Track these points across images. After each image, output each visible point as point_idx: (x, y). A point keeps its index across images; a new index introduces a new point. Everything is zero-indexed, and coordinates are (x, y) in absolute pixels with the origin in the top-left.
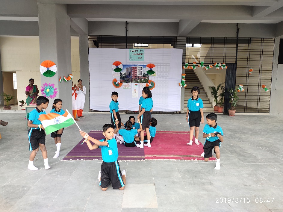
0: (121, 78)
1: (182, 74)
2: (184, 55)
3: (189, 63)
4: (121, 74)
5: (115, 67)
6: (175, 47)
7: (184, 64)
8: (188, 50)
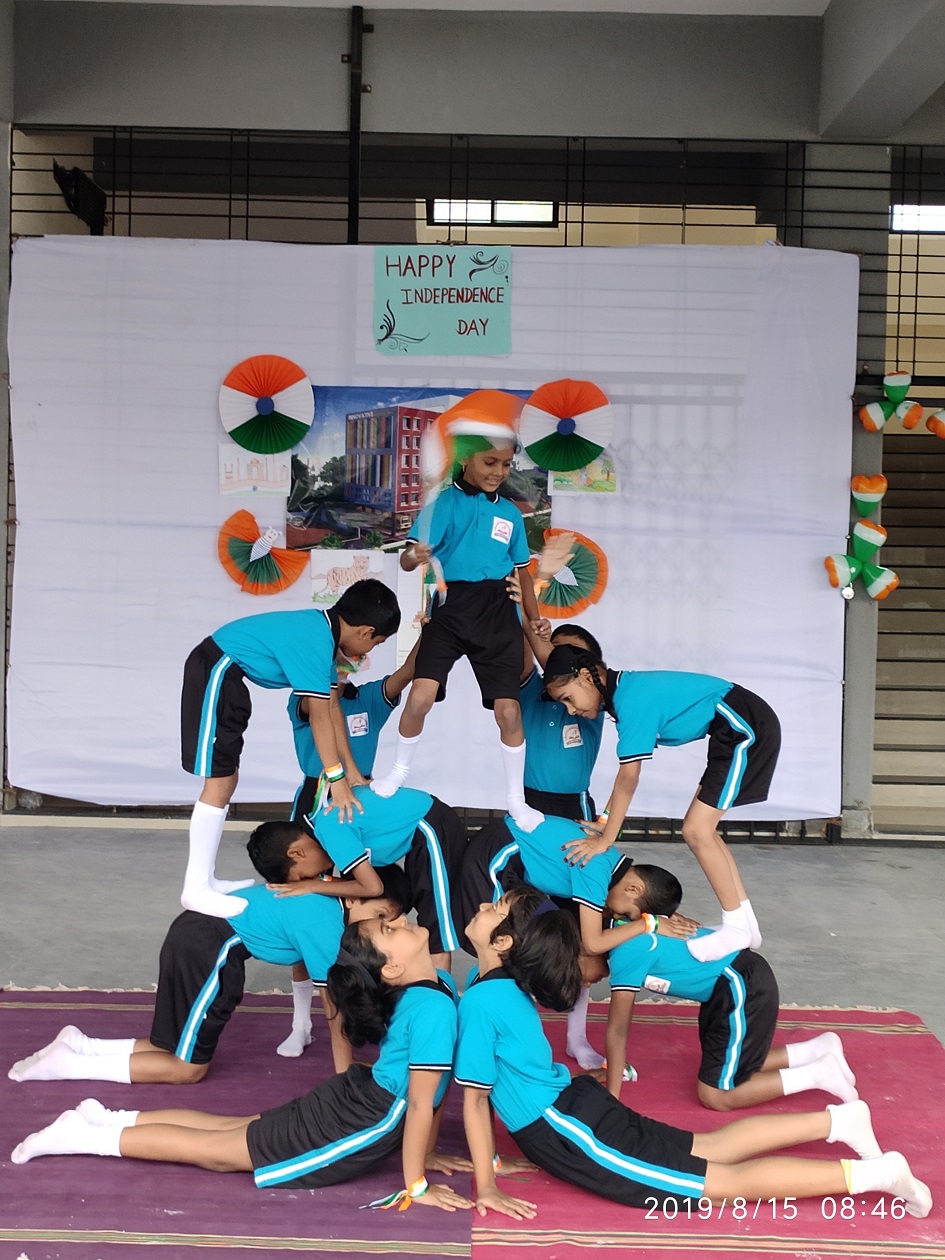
0: (293, 505)
1: (858, 475)
2: (874, 304)
3: (917, 381)
4: (298, 469)
5: (241, 408)
6: (793, 234)
7: (869, 384)
8: (909, 264)
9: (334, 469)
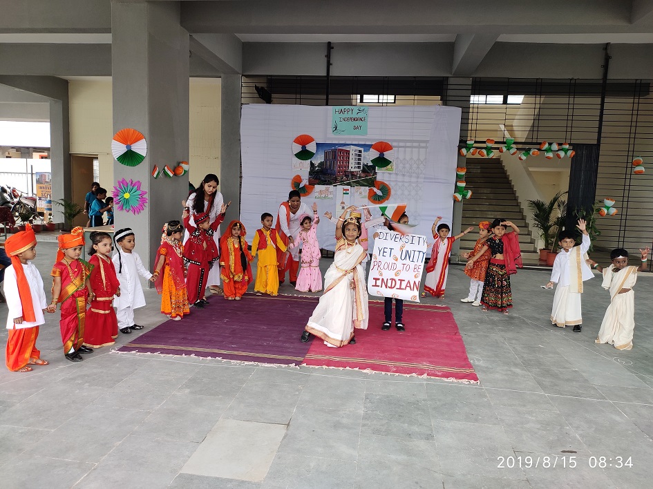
0: (310, 174)
1: (459, 167)
2: (465, 121)
3: (476, 142)
4: (312, 164)
8: (475, 110)
9: (321, 164)
